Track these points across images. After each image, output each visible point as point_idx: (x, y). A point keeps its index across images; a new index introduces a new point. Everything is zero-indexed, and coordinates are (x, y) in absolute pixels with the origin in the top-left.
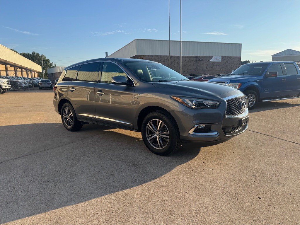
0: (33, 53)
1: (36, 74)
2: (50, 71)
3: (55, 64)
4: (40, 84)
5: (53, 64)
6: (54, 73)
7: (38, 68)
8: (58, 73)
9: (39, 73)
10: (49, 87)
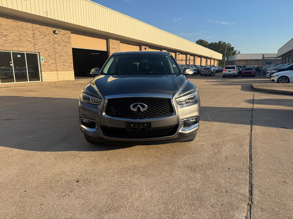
0: (220, 42)
1: (216, 62)
2: (231, 58)
3: (239, 52)
4: (202, 71)
5: (237, 51)
6: (234, 61)
7: (219, 56)
8: (237, 60)
9: (220, 60)
10: (209, 74)
